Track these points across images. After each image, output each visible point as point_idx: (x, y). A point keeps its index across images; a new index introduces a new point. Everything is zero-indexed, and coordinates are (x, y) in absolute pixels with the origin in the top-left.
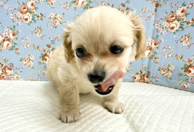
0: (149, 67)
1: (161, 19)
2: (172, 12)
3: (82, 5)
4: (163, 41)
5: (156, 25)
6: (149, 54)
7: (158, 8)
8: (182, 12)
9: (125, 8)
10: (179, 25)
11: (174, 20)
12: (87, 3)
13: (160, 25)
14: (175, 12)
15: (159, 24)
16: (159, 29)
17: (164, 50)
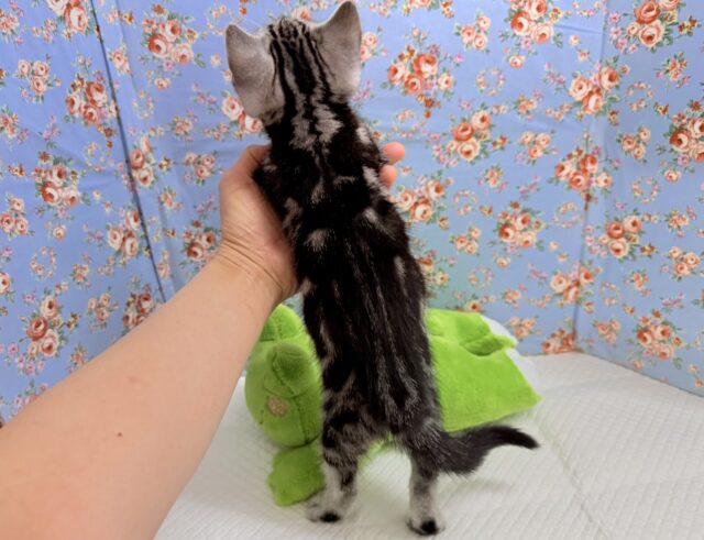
0: (575, 321)
1: (598, 228)
2: (617, 220)
3: (422, 216)
4: (601, 270)
5: (588, 238)
6: (577, 293)
7: (592, 205)
8: (634, 224)
9: (518, 211)
10: (628, 249)
11: (620, 236)
12: (435, 211)
13: (596, 239)
14: (622, 221)
15: (593, 238)
16: (594, 248)
17: (604, 289)
